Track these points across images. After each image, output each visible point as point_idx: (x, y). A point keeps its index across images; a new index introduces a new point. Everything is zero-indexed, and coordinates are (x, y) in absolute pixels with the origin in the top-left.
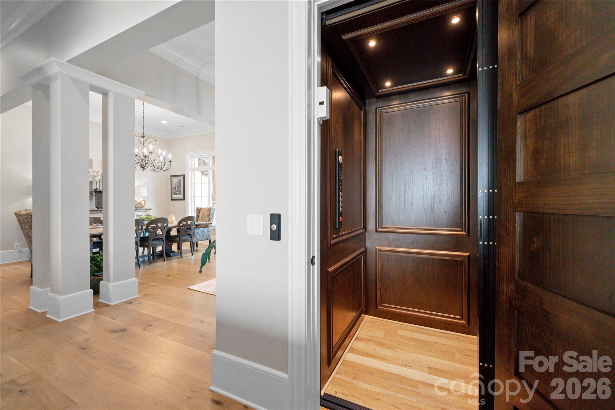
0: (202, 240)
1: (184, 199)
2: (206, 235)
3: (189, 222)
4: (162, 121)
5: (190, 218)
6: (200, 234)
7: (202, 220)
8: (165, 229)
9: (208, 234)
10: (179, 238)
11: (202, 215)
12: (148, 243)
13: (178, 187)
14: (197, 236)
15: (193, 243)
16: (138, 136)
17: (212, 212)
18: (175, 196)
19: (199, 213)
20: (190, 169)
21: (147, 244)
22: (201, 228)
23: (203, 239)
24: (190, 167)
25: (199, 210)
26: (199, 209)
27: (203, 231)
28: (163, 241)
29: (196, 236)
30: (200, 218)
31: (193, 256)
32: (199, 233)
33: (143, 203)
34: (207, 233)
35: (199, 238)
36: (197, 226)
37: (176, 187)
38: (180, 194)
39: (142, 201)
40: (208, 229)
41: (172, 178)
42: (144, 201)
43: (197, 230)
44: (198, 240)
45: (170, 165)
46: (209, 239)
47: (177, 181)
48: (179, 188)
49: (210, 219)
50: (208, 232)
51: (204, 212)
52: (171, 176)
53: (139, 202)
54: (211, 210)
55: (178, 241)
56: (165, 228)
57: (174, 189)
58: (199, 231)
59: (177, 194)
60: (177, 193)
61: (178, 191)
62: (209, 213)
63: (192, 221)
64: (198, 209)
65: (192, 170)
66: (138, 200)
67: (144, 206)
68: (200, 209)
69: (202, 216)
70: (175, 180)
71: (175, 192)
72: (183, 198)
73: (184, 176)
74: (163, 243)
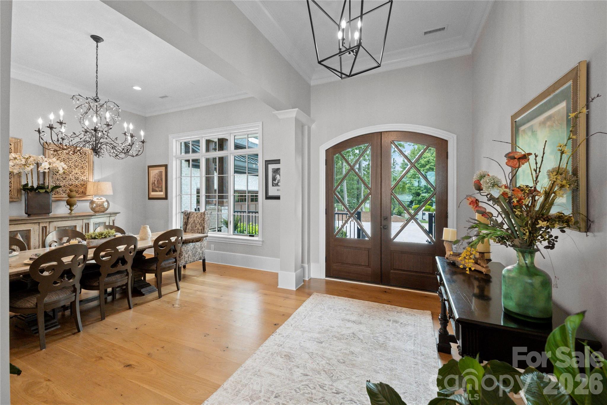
0: (192, 261)
1: (166, 198)
2: (199, 252)
3: (173, 239)
4: (134, 86)
5: (175, 232)
6: (190, 253)
7: (193, 231)
8: (132, 254)
9: (201, 252)
10: (155, 266)
11: (192, 222)
12: (99, 283)
13: (158, 181)
14: (185, 256)
15: (179, 267)
16: (87, 98)
17: (207, 219)
18: (153, 194)
19: (188, 219)
20: (175, 156)
21: (96, 284)
22: (191, 244)
23: (194, 259)
24: (174, 154)
25: (187, 216)
26: (188, 214)
27: (194, 248)
28: (127, 275)
29: (183, 256)
30: (189, 227)
31: (179, 291)
32: (188, 251)
33: (106, 204)
34: (199, 250)
35: (188, 259)
36: (186, 242)
37: (155, 181)
38: (161, 191)
39: (103, 202)
40: (201, 244)
41: (149, 168)
42: (107, 201)
43: (185, 248)
44: (186, 261)
45: (142, 148)
46: (202, 258)
47: (157, 173)
48: (160, 183)
49: (204, 229)
50: (201, 248)
51: (195, 218)
52: (148, 166)
53: (99, 203)
54: (206, 216)
55: (154, 270)
56: (130, 253)
57: (152, 184)
58: (189, 248)
59: (156, 191)
60: (157, 189)
61: (158, 187)
62: (203, 220)
63: (178, 237)
64: (186, 213)
65: (177, 158)
66: (98, 200)
67: (107, 209)
68: (190, 213)
69: (192, 224)
70: (154, 172)
71: (154, 188)
72: (164, 196)
73: (166, 166)
74: (128, 278)
